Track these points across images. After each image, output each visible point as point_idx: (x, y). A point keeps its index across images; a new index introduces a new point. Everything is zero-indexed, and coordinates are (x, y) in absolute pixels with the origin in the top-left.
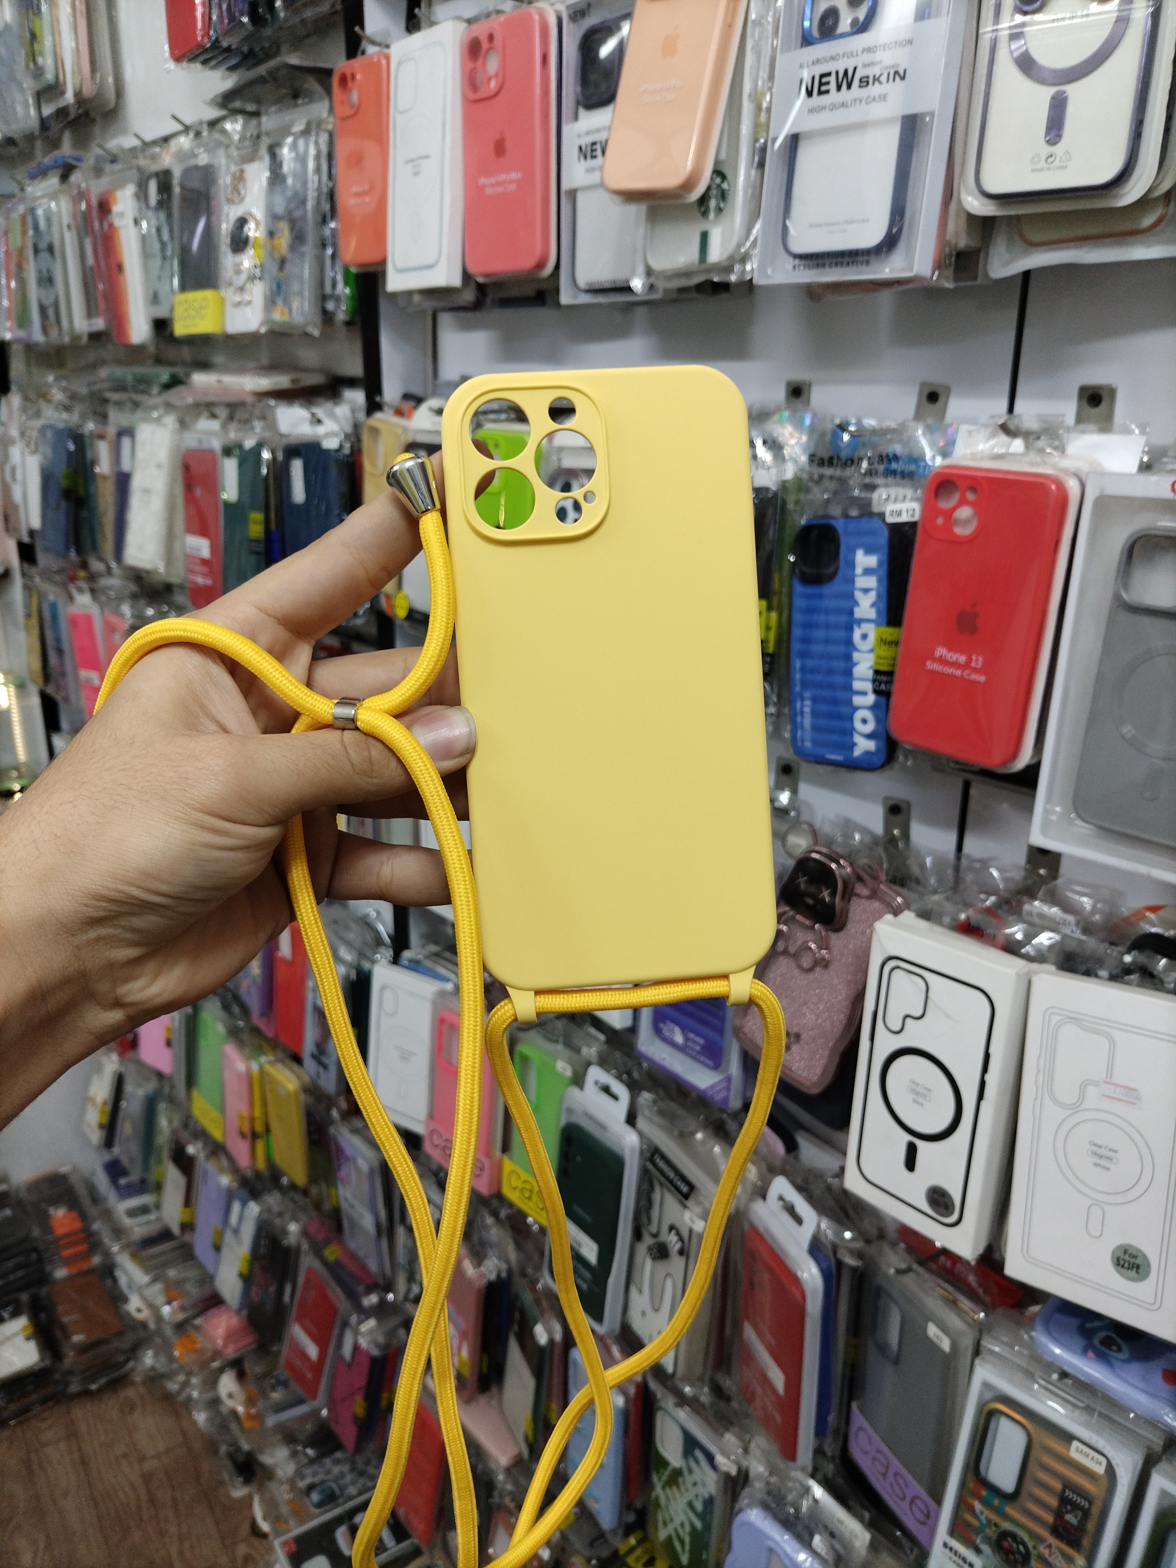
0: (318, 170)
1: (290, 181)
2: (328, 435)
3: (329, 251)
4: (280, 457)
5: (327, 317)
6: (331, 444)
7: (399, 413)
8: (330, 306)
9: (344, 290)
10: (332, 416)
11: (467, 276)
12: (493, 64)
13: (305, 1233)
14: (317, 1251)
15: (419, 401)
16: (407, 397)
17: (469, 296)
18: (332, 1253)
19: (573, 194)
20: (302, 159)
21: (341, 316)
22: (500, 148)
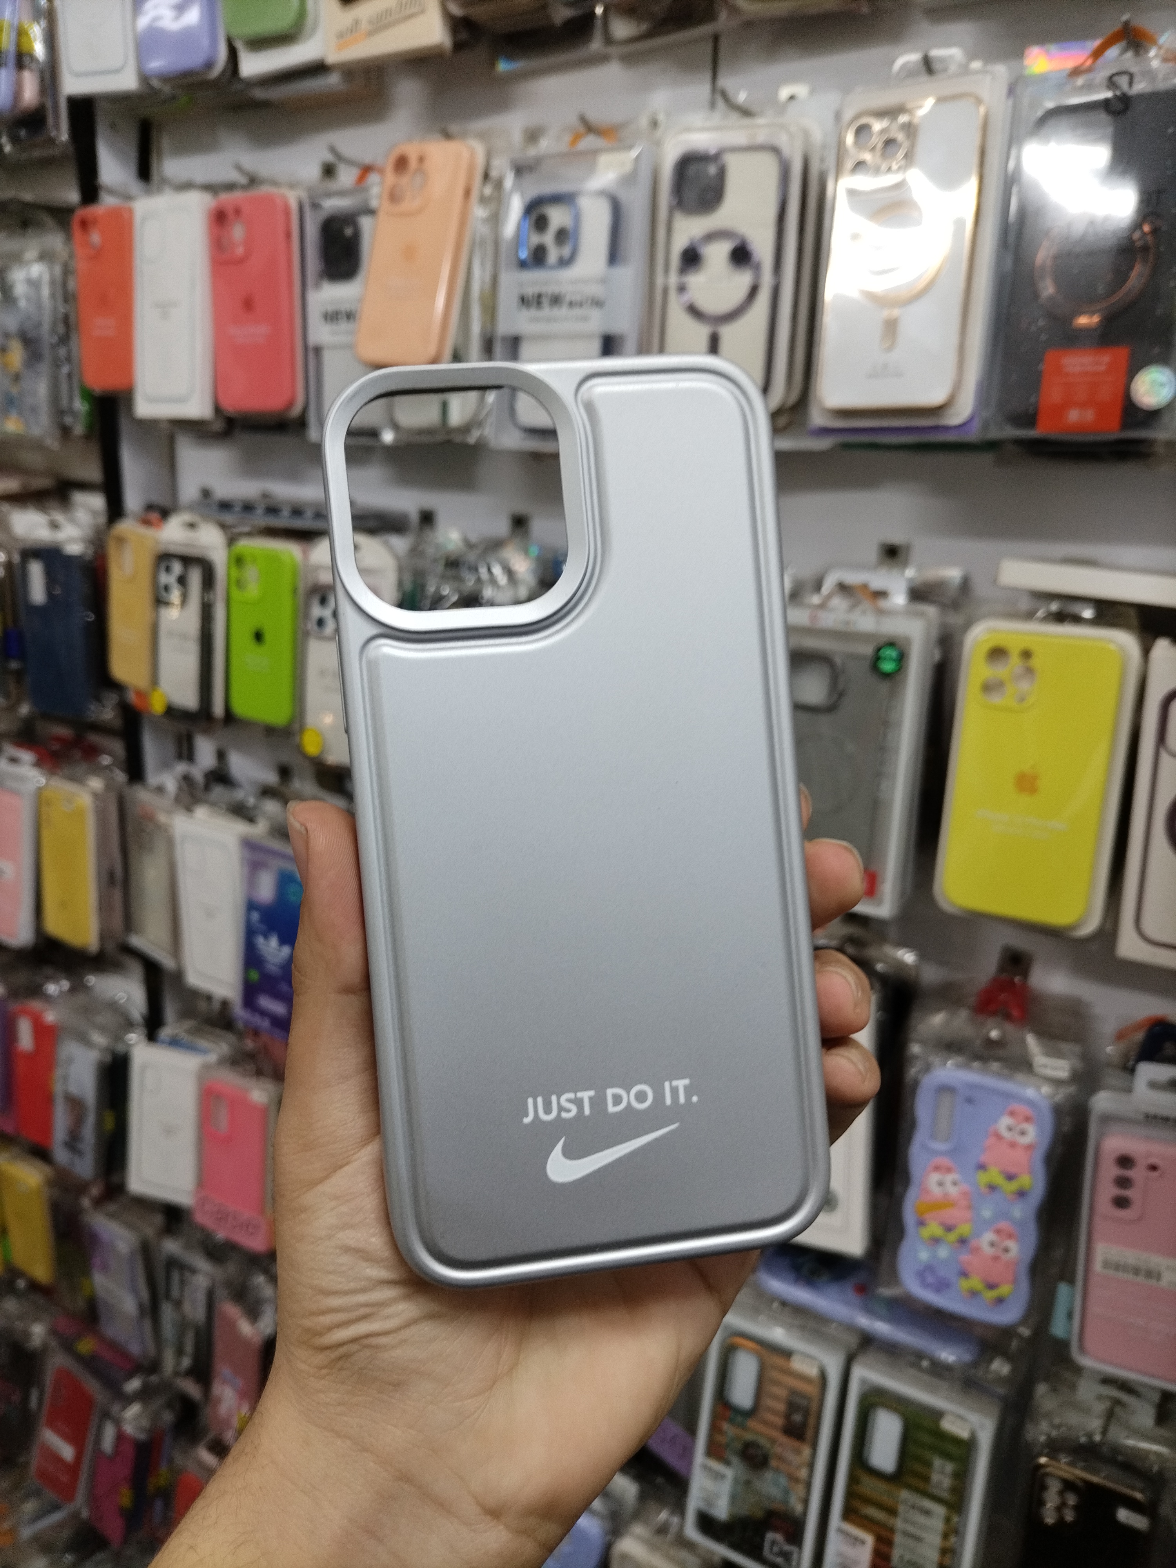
0: (53, 296)
1: (22, 304)
2: (71, 540)
3: (65, 370)
4: (16, 558)
5: (65, 432)
6: (74, 549)
7: (146, 522)
8: (68, 420)
9: (80, 406)
10: (73, 521)
11: (218, 410)
12: (238, 232)
13: (53, 1332)
14: (68, 1347)
15: (165, 513)
16: (150, 507)
17: (218, 426)
18: (86, 1346)
19: (318, 350)
20: (34, 284)
21: (79, 429)
22: (248, 304)
